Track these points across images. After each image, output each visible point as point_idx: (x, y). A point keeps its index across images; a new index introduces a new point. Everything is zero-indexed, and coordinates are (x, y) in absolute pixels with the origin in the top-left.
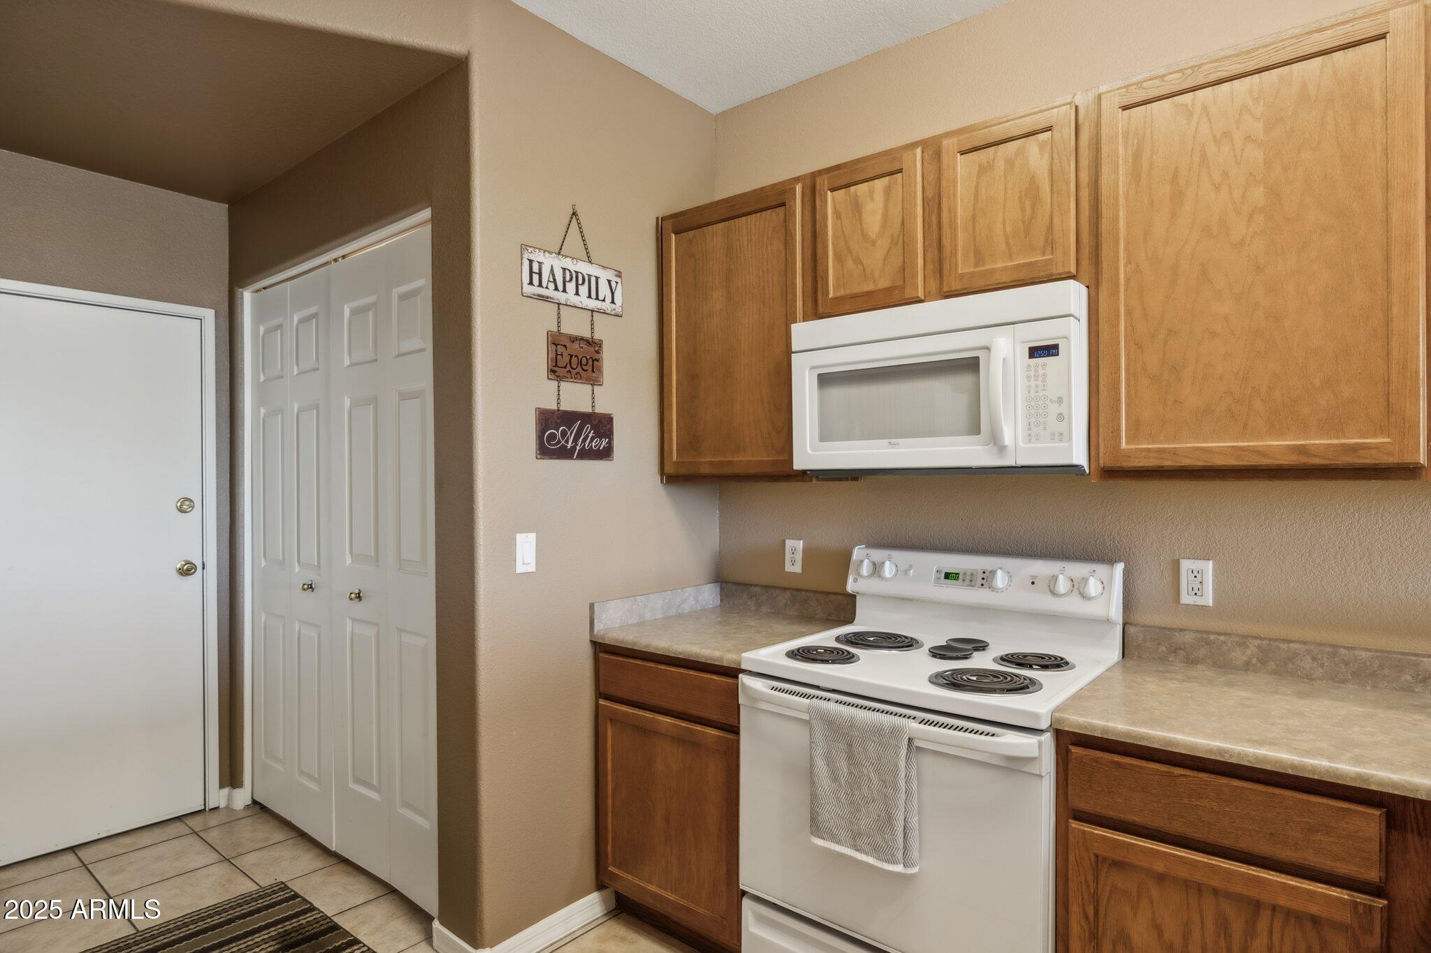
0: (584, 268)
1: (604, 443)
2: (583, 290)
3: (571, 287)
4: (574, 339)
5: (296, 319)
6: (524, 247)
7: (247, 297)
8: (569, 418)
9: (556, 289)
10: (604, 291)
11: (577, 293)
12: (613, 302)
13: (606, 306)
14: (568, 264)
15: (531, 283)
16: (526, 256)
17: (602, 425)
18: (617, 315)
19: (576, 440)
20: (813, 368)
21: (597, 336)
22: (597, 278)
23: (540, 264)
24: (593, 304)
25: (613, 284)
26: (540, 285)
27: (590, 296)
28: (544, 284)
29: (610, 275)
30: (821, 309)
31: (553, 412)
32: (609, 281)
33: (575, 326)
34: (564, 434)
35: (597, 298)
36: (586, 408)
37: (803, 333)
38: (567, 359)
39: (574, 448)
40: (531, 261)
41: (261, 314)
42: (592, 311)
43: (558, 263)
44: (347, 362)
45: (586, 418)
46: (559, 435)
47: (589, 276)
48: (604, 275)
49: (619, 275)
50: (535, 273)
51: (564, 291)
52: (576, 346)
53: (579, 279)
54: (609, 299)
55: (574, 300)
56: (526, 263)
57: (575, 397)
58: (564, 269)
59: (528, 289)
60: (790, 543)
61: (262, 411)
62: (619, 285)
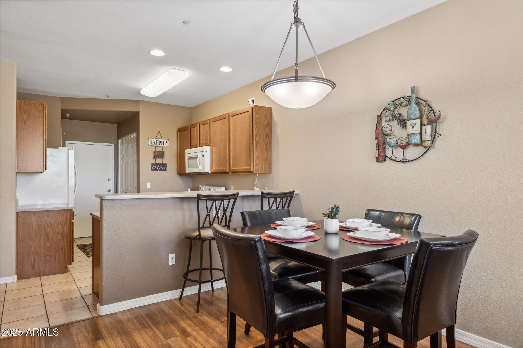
0: (161, 140)
1: (165, 168)
2: (161, 144)
3: (158, 143)
4: (158, 152)
5: (125, 146)
6: (149, 138)
7: (120, 141)
8: (157, 164)
9: (155, 144)
10: (165, 143)
11: (159, 144)
12: (167, 145)
13: (166, 145)
14: (158, 140)
15: (150, 144)
16: (149, 140)
17: (164, 166)
18: (168, 147)
19: (159, 168)
20: (187, 157)
21: (163, 151)
22: (163, 141)
23: (152, 141)
24: (162, 146)
25: (167, 142)
26: (152, 144)
27: (162, 144)
28: (153, 143)
29: (166, 140)
30: (191, 147)
31: (154, 164)
32: (166, 142)
33: (159, 149)
34: (156, 167)
35: (163, 145)
36: (161, 163)
37: (187, 151)
38: (157, 155)
39: (158, 169)
40: (150, 140)
41: (122, 144)
42: (162, 147)
43: (155, 140)
44: (131, 155)
45: (160, 164)
46: (155, 167)
47: (162, 141)
48: (165, 141)
49: (168, 140)
50: (151, 142)
51: (157, 144)
52: (159, 153)
53: (159, 142)
54: (166, 144)
55: (159, 145)
56: (149, 141)
57: (159, 161)
58: (157, 141)
59: (149, 145)
60: (199, 186)
61: (122, 162)
62: (168, 142)
